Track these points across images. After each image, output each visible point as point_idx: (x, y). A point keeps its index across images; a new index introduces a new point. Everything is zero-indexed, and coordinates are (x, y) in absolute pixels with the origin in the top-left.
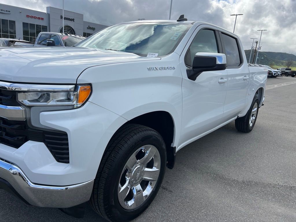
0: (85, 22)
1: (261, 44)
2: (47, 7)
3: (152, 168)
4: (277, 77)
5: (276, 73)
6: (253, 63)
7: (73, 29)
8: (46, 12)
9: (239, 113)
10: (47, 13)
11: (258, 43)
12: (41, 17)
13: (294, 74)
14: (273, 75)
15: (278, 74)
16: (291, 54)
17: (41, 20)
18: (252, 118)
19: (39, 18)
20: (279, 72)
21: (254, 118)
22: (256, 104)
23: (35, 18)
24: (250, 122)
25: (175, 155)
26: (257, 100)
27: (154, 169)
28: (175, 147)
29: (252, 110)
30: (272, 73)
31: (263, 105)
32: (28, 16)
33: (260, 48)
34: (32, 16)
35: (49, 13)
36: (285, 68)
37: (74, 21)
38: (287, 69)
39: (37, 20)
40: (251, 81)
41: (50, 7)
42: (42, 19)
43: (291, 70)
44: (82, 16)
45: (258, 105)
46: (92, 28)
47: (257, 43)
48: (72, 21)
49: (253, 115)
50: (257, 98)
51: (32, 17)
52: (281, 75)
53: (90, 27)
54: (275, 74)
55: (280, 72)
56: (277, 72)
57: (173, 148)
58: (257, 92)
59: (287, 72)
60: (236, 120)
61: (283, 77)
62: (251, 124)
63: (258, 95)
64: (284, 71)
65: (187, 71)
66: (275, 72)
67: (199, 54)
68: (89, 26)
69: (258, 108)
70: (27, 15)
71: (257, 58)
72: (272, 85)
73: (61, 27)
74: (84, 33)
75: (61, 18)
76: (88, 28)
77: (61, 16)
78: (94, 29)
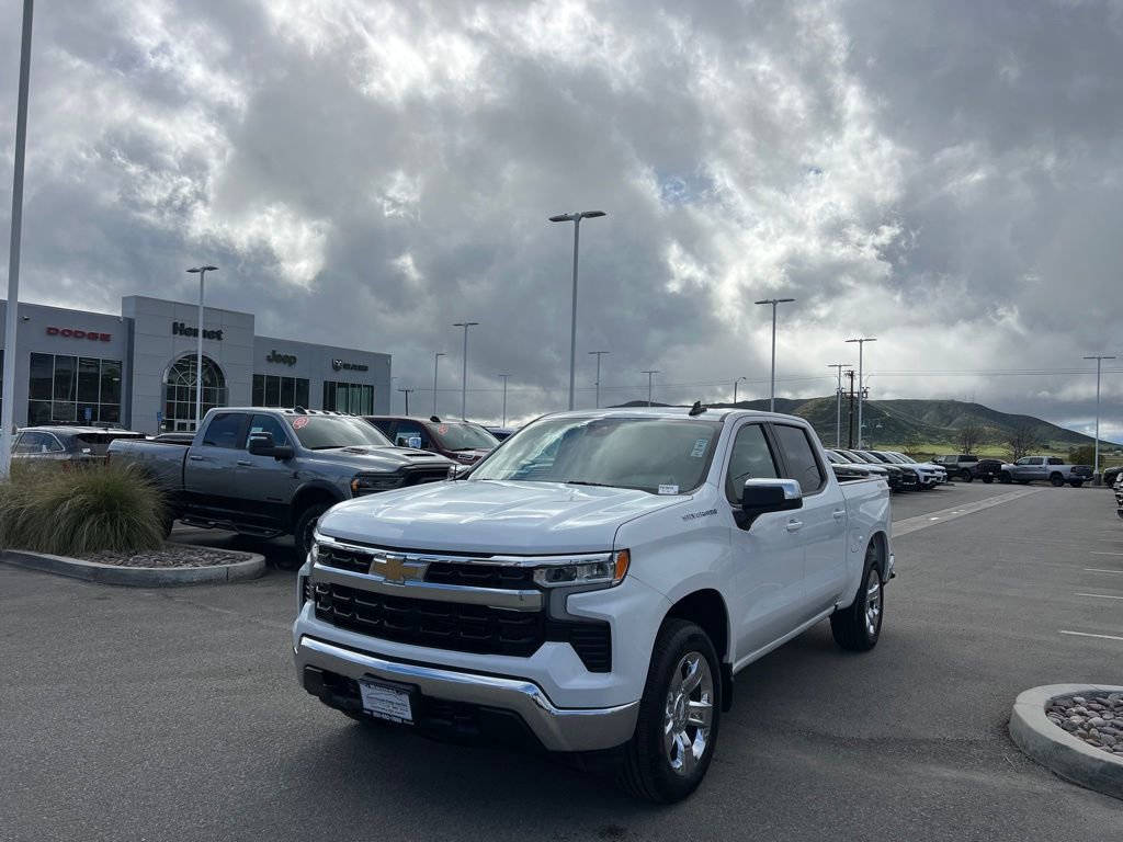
0: (259, 339)
1: (864, 378)
2: (124, 299)
3: (699, 701)
4: (937, 487)
5: (929, 474)
6: (850, 447)
7: (216, 366)
8: (118, 313)
9: (836, 597)
10: (125, 319)
11: (857, 377)
12: (100, 332)
13: (991, 473)
14: (922, 480)
15: (938, 478)
16: (972, 404)
17: (98, 344)
18: (871, 613)
19: (93, 336)
20: (938, 470)
21: (876, 612)
22: (874, 572)
23: (78, 335)
24: (868, 621)
25: (732, 679)
26: (875, 563)
27: (703, 703)
28: (731, 664)
29: (866, 592)
30: (918, 477)
31: (893, 576)
32: (52, 332)
33: (865, 392)
34: (67, 331)
35: (131, 316)
36: (958, 454)
37: (220, 338)
38: (963, 459)
39: (85, 341)
40: (852, 515)
41: (137, 298)
42: (105, 338)
43: (977, 461)
44: (248, 319)
45: (881, 574)
46: (286, 356)
47: (852, 375)
48: (215, 340)
49: (872, 603)
50: (874, 559)
51: (67, 334)
52: (949, 478)
53: (280, 356)
54: (926, 478)
55: (943, 471)
56: (932, 472)
57: (727, 664)
58: (871, 544)
59: (965, 469)
60: (832, 617)
61: (956, 484)
62: (872, 628)
63: (875, 552)
64: (956, 466)
65: (735, 513)
66: (927, 471)
67: (751, 482)
68: (274, 352)
69: (882, 584)
70: (50, 329)
71: (860, 426)
72: (921, 518)
73: (174, 359)
74: (255, 376)
75: (175, 332)
76: (269, 359)
77: (175, 324)
78: (291, 361)
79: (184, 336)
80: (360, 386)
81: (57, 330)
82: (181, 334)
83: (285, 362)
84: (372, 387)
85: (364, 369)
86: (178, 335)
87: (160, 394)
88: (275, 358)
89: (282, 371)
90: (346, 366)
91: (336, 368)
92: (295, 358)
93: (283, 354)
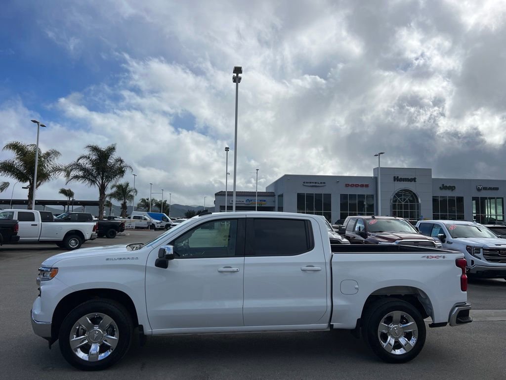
0: (434, 180)
2: (374, 169)
7: (414, 194)
8: (372, 175)
10: (374, 177)
12: (365, 184)
17: (364, 188)
19: (362, 186)
23: (357, 186)
32: (347, 185)
34: (353, 184)
35: (376, 176)
37: (415, 181)
39: (360, 188)
41: (379, 168)
42: (367, 186)
44: (428, 171)
46: (450, 186)
48: (413, 182)
51: (352, 186)
53: (446, 186)
68: (443, 185)
70: (346, 184)
73: (395, 192)
74: (433, 197)
75: (395, 181)
76: (441, 188)
77: (395, 177)
78: (452, 188)
79: (399, 182)
80: (494, 198)
81: (349, 185)
82: (397, 181)
83: (449, 189)
84: (502, 198)
85: (497, 189)
86: (396, 182)
87: (389, 208)
88: (444, 188)
89: (448, 194)
90: (485, 189)
91: (479, 190)
92: (454, 187)
93: (448, 186)
